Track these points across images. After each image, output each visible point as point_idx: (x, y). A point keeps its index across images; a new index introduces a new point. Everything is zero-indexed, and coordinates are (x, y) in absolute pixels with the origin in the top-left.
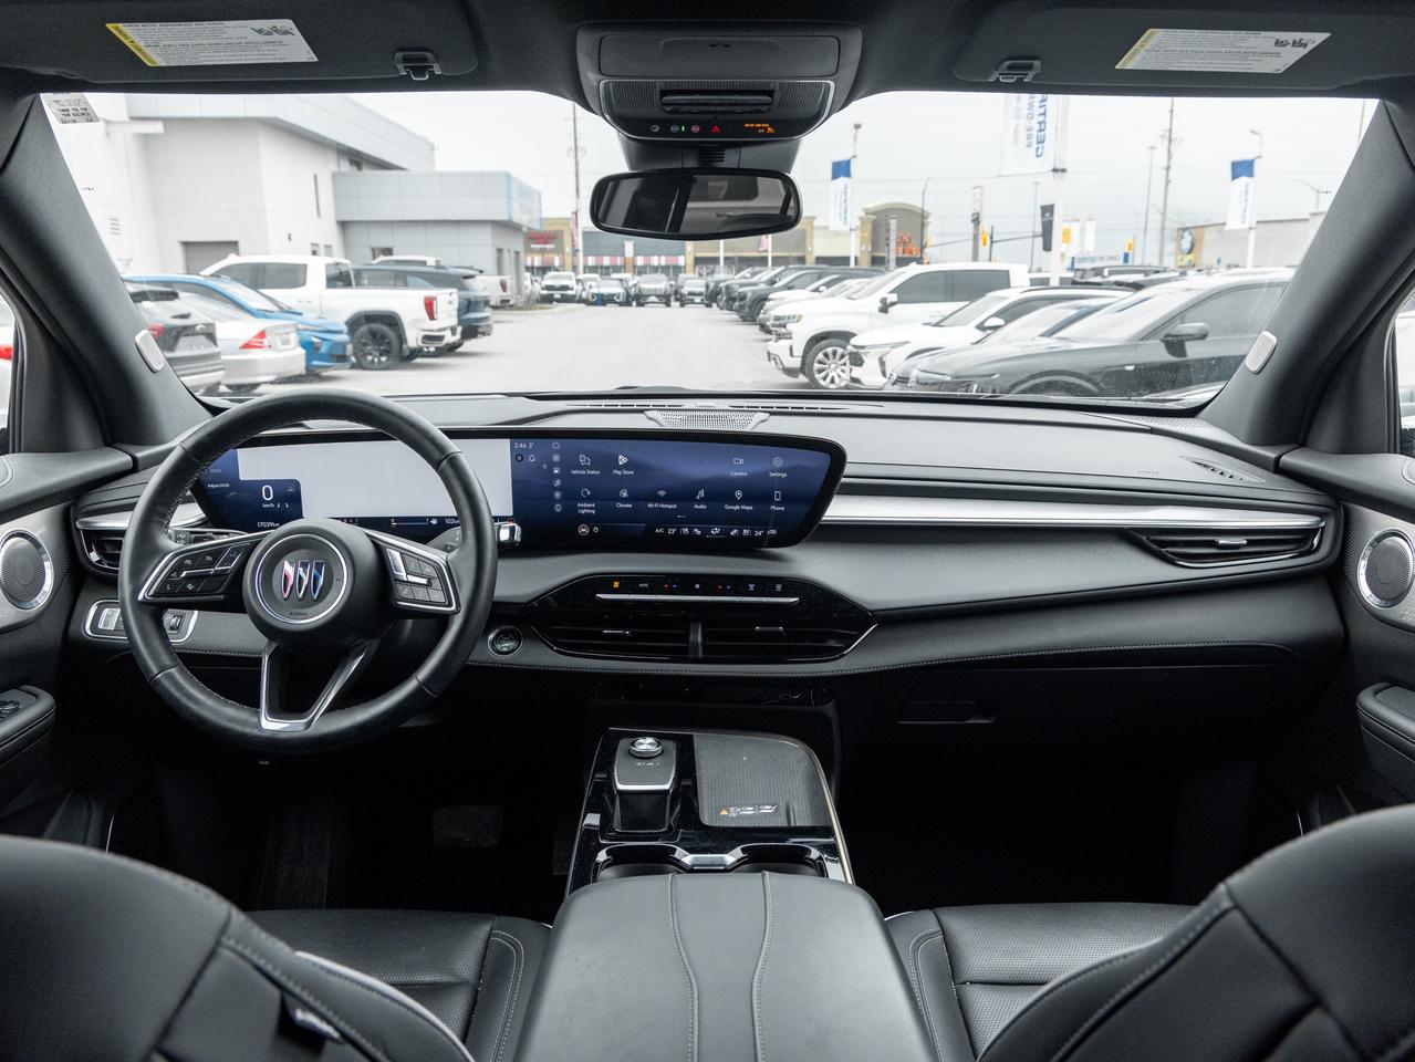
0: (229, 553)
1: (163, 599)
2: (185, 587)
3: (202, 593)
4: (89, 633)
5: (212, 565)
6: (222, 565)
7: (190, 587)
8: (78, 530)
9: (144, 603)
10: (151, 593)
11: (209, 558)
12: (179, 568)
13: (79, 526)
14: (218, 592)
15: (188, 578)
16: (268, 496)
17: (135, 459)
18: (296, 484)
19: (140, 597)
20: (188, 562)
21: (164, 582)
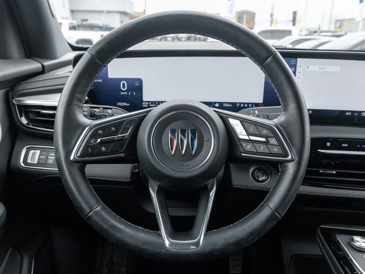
0: (125, 125)
1: (86, 158)
2: (100, 149)
3: (112, 153)
4: (23, 165)
5: (115, 133)
6: (121, 134)
7: (103, 149)
8: (14, 104)
9: (75, 162)
10: (78, 155)
11: (113, 129)
12: (95, 135)
13: (14, 102)
14: (121, 151)
15: (101, 143)
16: (124, 87)
17: (43, 66)
18: (140, 81)
19: (72, 158)
20: (100, 132)
21: (87, 146)
